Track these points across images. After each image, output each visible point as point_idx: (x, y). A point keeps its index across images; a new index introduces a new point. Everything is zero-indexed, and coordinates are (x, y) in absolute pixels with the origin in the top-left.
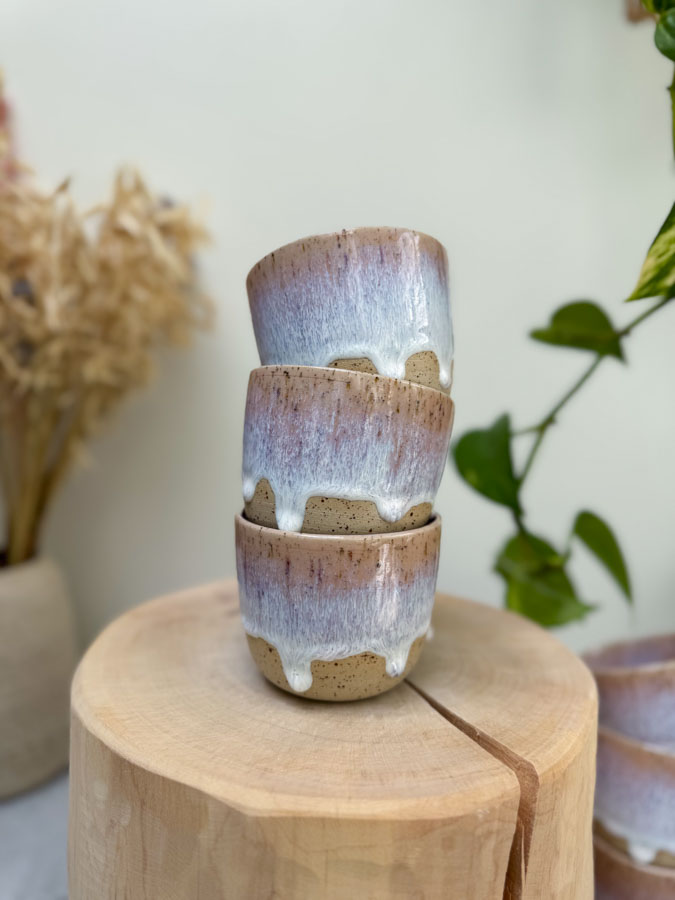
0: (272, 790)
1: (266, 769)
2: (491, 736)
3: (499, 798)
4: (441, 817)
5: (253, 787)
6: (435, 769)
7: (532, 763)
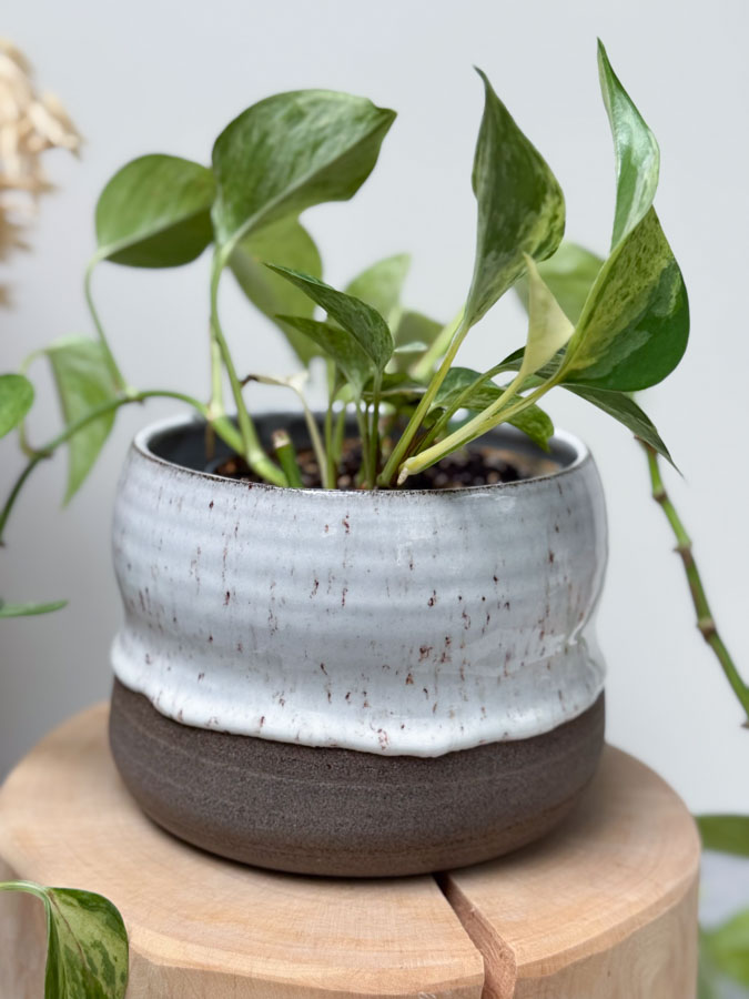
0: (184, 939)
1: (187, 917)
2: (484, 914)
3: (451, 982)
4: (370, 993)
5: (163, 933)
6: (387, 941)
7: (514, 950)
